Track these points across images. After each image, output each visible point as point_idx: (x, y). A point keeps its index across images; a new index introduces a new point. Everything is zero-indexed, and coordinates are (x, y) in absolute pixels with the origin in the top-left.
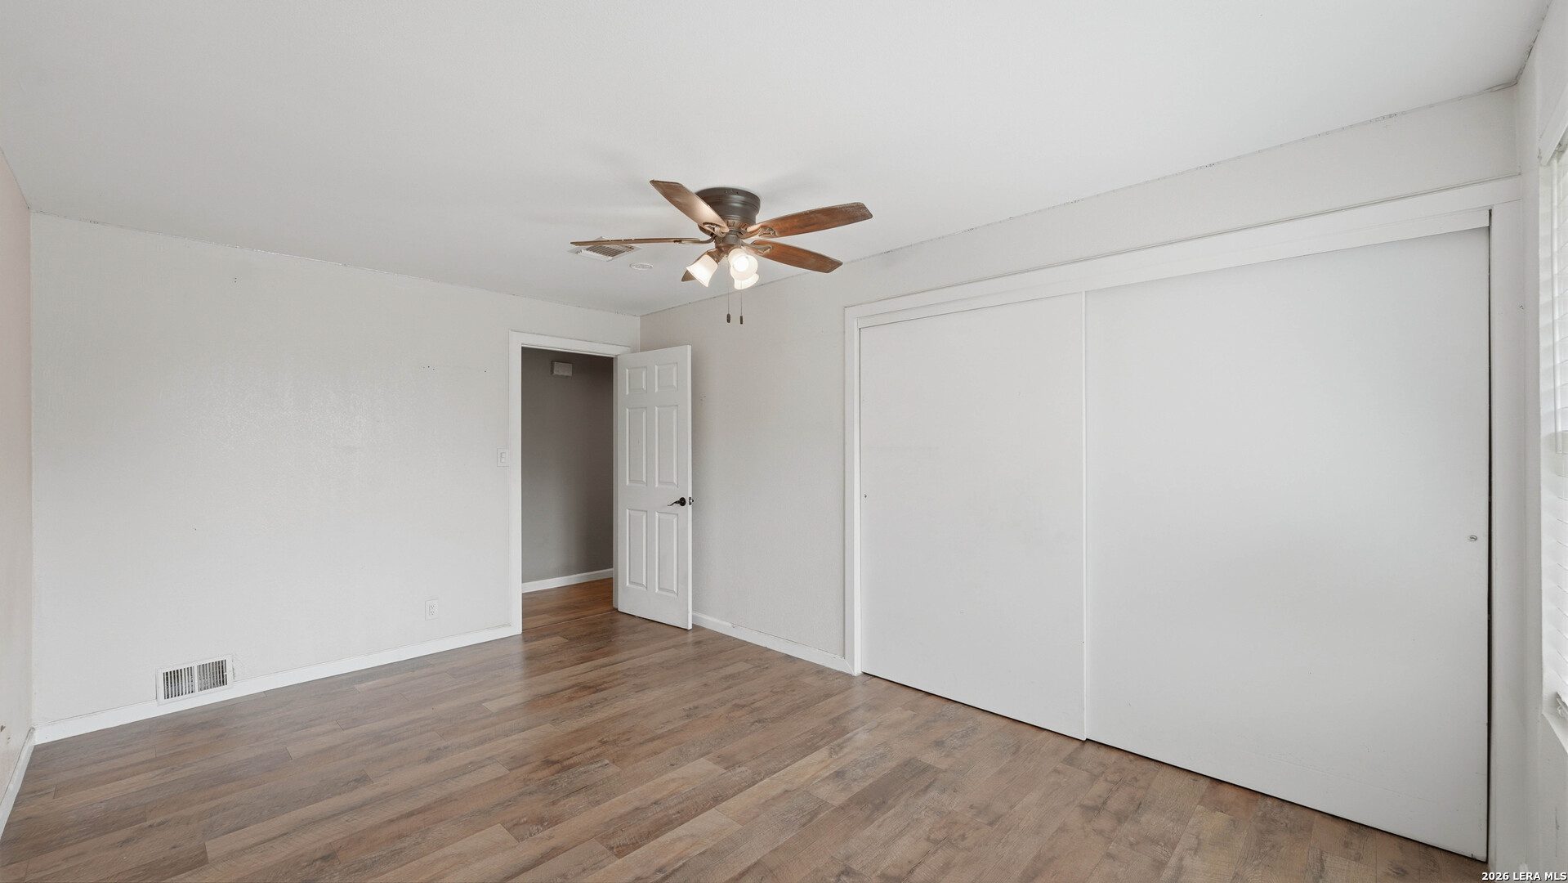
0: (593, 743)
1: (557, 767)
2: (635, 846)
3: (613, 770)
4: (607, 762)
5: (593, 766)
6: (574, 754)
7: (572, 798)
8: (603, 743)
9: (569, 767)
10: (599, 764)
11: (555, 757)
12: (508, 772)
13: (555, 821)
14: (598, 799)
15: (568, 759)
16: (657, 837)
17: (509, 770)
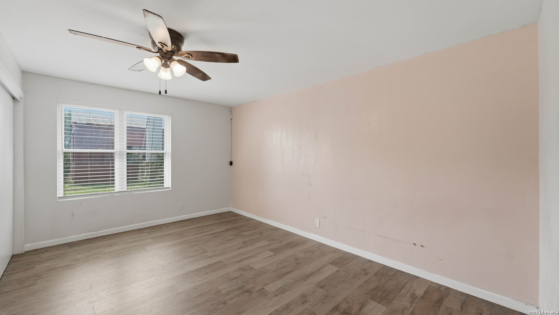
0: (230, 303)
1: (244, 289)
2: (216, 263)
3: (221, 287)
4: (223, 291)
5: (229, 289)
6: (238, 296)
7: (236, 276)
8: (225, 303)
9: (240, 288)
10: (227, 290)
11: (247, 294)
12: (264, 288)
13: (240, 269)
14: (227, 275)
15: (241, 293)
16: (209, 264)
17: (264, 289)
